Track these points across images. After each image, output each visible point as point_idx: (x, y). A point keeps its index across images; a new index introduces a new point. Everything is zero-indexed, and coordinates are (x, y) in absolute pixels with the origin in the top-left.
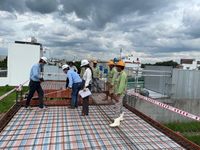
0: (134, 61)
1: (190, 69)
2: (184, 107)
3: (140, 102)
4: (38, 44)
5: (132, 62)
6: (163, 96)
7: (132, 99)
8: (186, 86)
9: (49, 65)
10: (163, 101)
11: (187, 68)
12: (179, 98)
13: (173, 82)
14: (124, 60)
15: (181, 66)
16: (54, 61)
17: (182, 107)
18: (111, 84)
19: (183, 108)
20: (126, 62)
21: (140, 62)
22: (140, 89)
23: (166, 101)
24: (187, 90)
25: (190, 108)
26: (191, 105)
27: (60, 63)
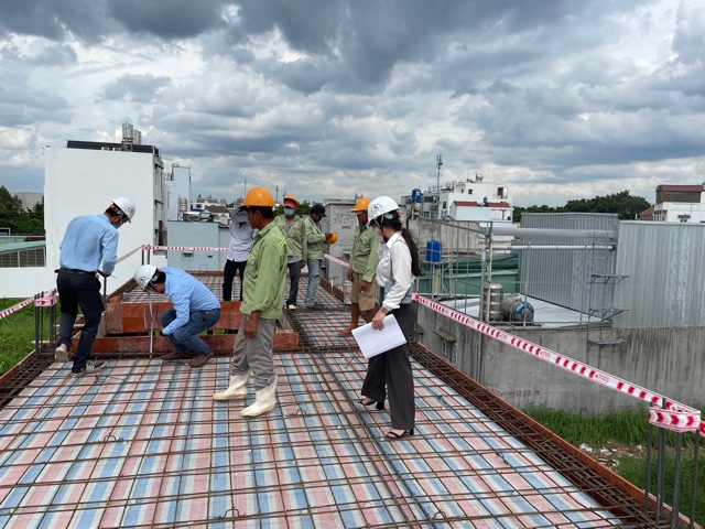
0: (485, 199)
1: (689, 221)
2: (661, 358)
4: (147, 149)
5: (481, 201)
6: (585, 319)
8: (670, 283)
9: (185, 220)
10: (585, 336)
11: (680, 217)
12: (643, 325)
13: (621, 270)
14: (450, 194)
15: (658, 212)
16: (207, 207)
17: (655, 359)
18: (365, 278)
19: (658, 360)
20: (457, 204)
21: (509, 201)
22: (501, 298)
23: (594, 336)
24: (673, 297)
25: (684, 359)
26: (689, 350)
27: (228, 211)
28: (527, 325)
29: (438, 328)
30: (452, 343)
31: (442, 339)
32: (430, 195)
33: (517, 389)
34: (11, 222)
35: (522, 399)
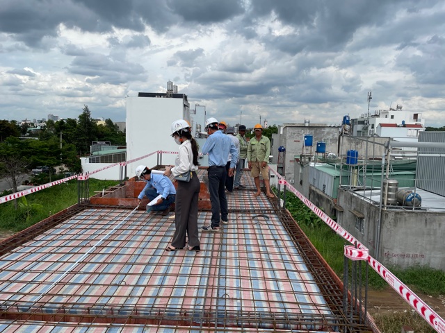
0: (403, 122)
3: (396, 221)
5: (400, 123)
7: (375, 212)
14: (377, 119)
20: (382, 125)
21: (422, 123)
22: (396, 190)
28: (415, 209)
29: (353, 208)
30: (361, 219)
31: (355, 216)
32: (362, 120)
33: (407, 253)
34: (112, 138)
35: (410, 260)
